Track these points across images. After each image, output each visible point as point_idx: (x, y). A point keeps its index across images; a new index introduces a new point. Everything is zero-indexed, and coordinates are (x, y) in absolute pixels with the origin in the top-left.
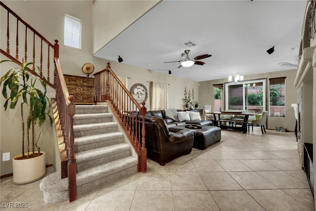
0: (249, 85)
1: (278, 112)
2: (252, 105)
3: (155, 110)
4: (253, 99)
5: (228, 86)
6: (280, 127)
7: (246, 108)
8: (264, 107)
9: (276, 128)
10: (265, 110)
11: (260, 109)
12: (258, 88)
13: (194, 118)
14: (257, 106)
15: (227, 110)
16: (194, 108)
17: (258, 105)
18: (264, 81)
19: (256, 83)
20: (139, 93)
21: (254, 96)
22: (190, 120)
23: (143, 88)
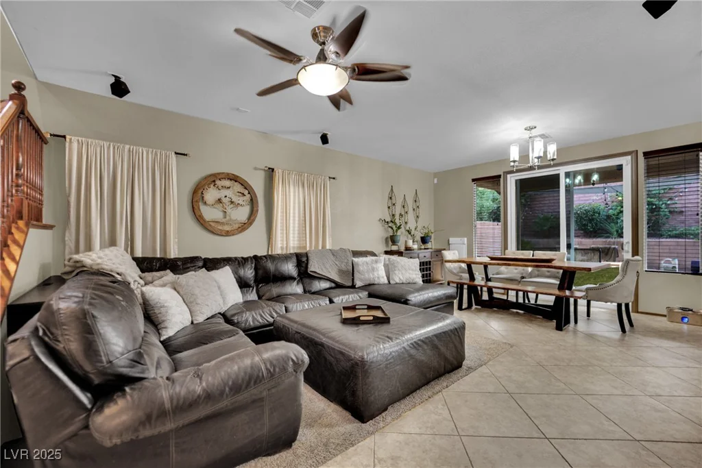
0: (579, 179)
1: (674, 258)
2: (590, 237)
3: (284, 252)
4: (593, 219)
5: (516, 181)
6: (682, 309)
7: (569, 246)
8: (628, 243)
9: (670, 310)
10: (630, 251)
11: (614, 248)
12: (606, 190)
13: (398, 277)
14: (604, 240)
15: (512, 251)
16: (415, 247)
17: (608, 237)
18: (626, 162)
19: (599, 171)
20: (225, 200)
21: (595, 212)
22: (386, 282)
23: (240, 185)
